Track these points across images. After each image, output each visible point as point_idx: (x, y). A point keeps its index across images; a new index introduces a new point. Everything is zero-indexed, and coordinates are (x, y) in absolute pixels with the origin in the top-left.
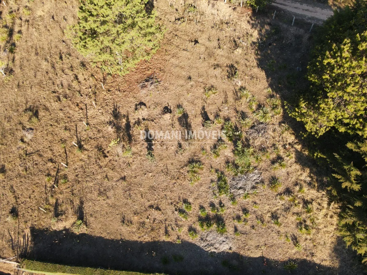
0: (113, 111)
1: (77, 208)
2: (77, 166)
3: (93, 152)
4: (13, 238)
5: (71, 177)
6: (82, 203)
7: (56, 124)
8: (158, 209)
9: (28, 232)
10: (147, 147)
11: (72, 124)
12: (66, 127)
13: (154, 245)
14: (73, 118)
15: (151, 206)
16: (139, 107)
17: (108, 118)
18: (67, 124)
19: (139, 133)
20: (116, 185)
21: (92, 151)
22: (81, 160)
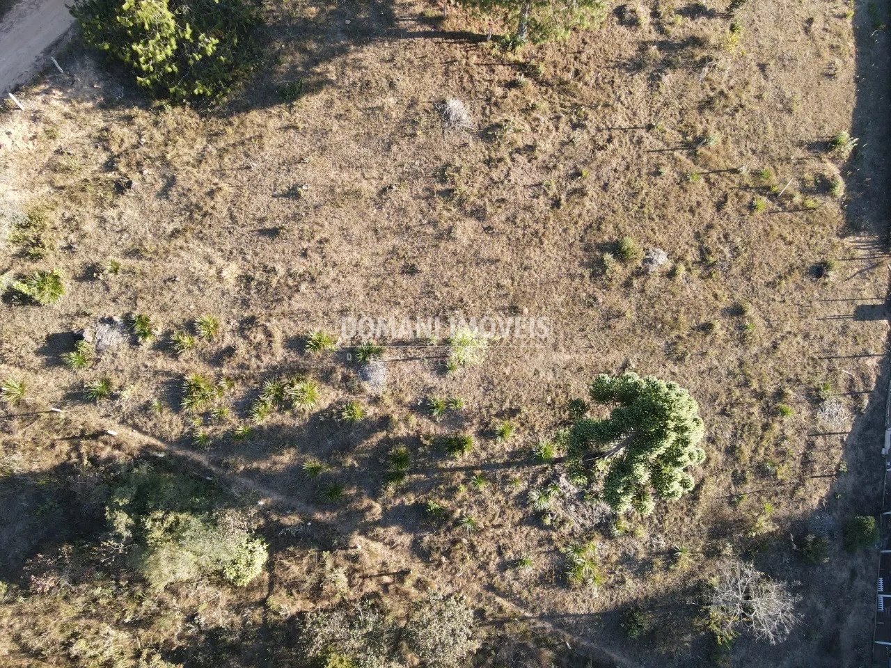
0: (628, 70)
1: (807, 154)
2: (736, 152)
3: (710, 118)
4: (856, 270)
5: (755, 163)
6: (800, 144)
7: (640, 197)
8: (810, 21)
9: (849, 241)
10: (708, 18)
11: (645, 159)
12: (649, 174)
13: (861, 36)
14: (628, 160)
15: (807, 31)
16: (627, 16)
17: (640, 83)
18: (644, 171)
19: (680, 28)
20: (772, 80)
21: (707, 120)
22: (724, 142)
